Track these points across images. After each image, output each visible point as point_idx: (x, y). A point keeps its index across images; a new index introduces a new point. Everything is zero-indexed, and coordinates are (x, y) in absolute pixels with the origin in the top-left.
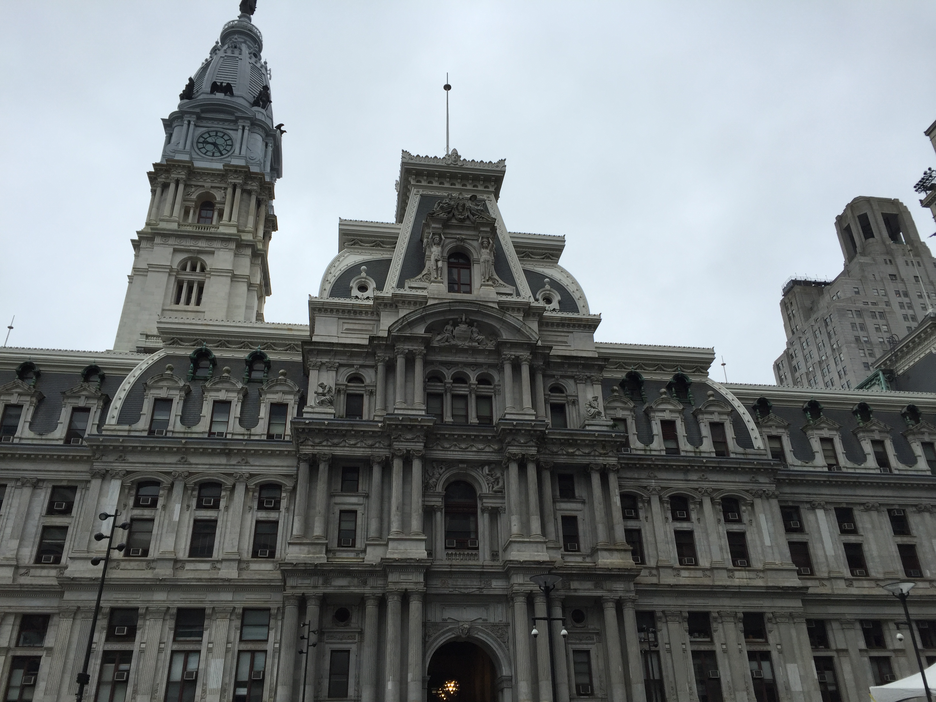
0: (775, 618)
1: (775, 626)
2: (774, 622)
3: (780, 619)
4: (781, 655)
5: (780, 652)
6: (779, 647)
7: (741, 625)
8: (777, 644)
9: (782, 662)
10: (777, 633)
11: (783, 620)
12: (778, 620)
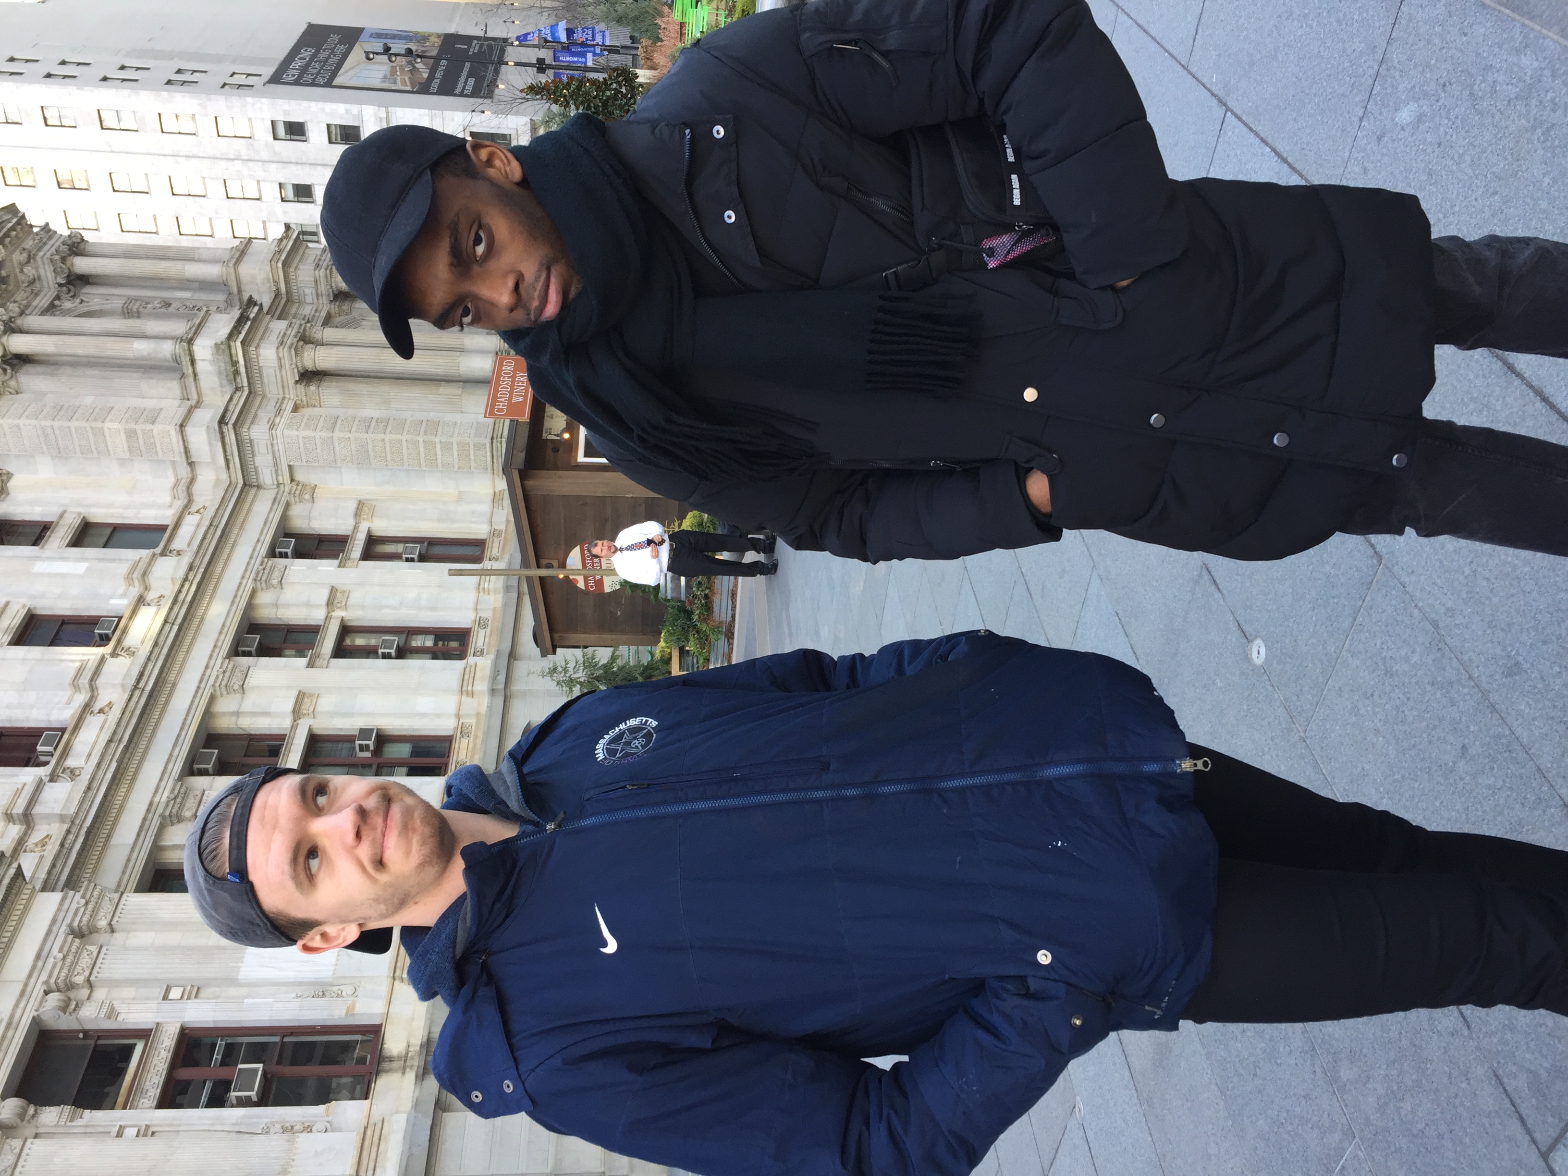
0: (70, 986)
1: (100, 994)
2: (85, 992)
3: (78, 969)
4: (202, 994)
5: (195, 992)
6: (175, 993)
7: (50, 1115)
8: (165, 998)
9: (233, 991)
10: (128, 992)
11: (85, 961)
12: (79, 979)
